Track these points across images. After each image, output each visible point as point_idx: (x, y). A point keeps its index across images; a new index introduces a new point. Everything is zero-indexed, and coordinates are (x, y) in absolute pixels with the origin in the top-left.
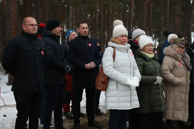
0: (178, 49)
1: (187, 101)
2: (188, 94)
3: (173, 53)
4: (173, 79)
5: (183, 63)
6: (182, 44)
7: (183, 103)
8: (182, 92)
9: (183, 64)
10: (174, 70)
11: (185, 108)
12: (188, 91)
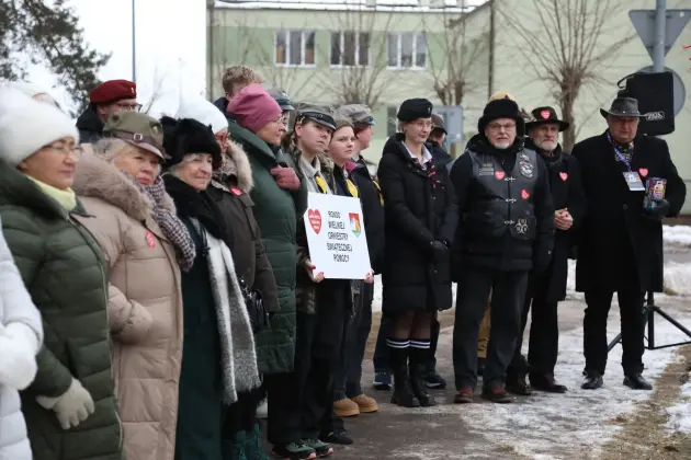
0: (135, 165)
1: (174, 414)
2: (177, 379)
3: (120, 181)
4: (121, 310)
5: (159, 233)
6: (153, 143)
7: (157, 424)
8: (153, 375)
9: (158, 238)
10: (121, 266)
11: (162, 450)
12: (179, 366)
